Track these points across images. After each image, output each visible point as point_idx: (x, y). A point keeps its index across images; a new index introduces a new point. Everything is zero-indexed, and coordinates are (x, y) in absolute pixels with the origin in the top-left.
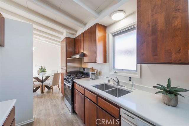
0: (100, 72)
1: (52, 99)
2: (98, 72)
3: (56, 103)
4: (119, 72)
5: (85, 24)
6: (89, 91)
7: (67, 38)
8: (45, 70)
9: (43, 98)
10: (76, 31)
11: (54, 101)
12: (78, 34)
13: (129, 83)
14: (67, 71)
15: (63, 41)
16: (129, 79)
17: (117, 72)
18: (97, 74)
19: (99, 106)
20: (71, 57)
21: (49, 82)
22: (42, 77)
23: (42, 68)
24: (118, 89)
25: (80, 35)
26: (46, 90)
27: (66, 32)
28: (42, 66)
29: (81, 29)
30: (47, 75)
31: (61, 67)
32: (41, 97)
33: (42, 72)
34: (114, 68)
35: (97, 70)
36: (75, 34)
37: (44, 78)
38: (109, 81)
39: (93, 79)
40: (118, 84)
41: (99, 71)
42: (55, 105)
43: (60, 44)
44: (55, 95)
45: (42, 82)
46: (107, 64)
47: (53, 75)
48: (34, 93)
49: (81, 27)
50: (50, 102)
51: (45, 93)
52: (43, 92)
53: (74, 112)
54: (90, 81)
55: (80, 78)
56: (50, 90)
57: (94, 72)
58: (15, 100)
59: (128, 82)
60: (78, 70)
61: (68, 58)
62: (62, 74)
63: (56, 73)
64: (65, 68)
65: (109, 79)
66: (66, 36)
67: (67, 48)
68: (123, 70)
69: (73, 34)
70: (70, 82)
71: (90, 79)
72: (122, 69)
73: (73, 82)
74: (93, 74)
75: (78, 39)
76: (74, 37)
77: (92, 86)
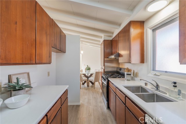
0: (136, 73)
1: (93, 93)
2: (135, 73)
3: (96, 96)
4: (161, 75)
5: (120, 25)
6: (120, 90)
7: (104, 41)
8: (90, 68)
9: (88, 90)
10: (113, 33)
11: (95, 94)
12: (114, 35)
13: (173, 90)
14: (105, 71)
15: (102, 44)
16: (174, 85)
17: (157, 74)
18: (133, 75)
19: (127, 107)
20: (108, 58)
21: (92, 79)
22: (88, 74)
23: (88, 67)
24: (157, 95)
25: (116, 36)
26: (90, 84)
27: (104, 35)
28: (87, 65)
29: (117, 30)
30: (91, 73)
31: (101, 66)
32: (87, 89)
33: (88, 70)
35: (134, 71)
36: (112, 36)
37: (89, 75)
38: (146, 84)
39: (128, 80)
40: (157, 89)
41: (136, 71)
42: (95, 98)
43: (100, 46)
44: (96, 89)
45: (88, 77)
46: (145, 64)
47: (95, 73)
48: (83, 85)
49: (117, 28)
50: (92, 94)
51: (89, 87)
52: (88, 86)
53: (108, 107)
54: (125, 81)
55: (116, 78)
56: (93, 85)
57: (129, 73)
58: (68, 86)
59: (172, 88)
60: (115, 70)
61: (105, 59)
62: (101, 72)
63: (98, 71)
64: (103, 67)
65: (146, 82)
66: (104, 39)
67: (105, 49)
68: (166, 72)
69: (110, 36)
70: (106, 80)
71: (125, 80)
72: (165, 70)
73: (108, 81)
74: (128, 74)
75: (114, 40)
76: (111, 39)
77: (123, 86)
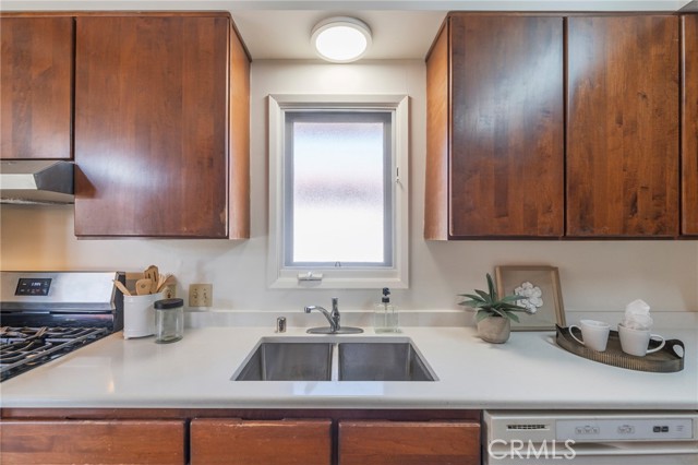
0: (195, 287)
4: (324, 276)
13: (381, 311)
16: (384, 296)
34: (289, 262)
38: (282, 324)
40: (336, 326)
41: (187, 282)
46: (252, 241)
68: (338, 265)
77: (231, 379)
